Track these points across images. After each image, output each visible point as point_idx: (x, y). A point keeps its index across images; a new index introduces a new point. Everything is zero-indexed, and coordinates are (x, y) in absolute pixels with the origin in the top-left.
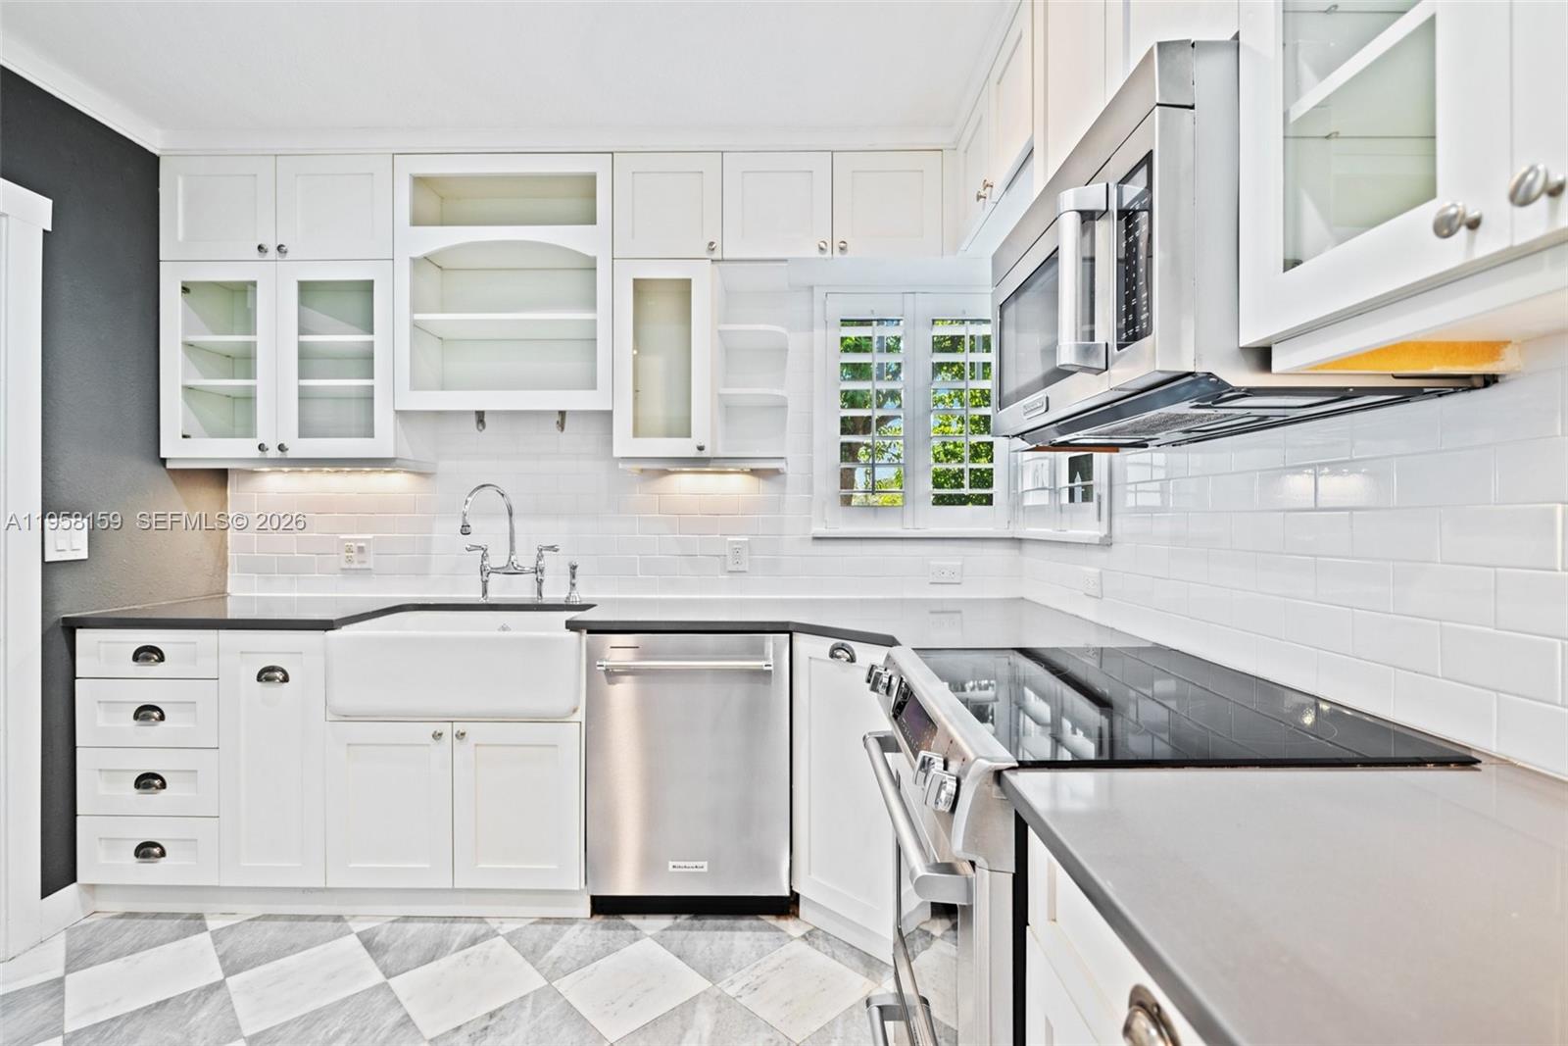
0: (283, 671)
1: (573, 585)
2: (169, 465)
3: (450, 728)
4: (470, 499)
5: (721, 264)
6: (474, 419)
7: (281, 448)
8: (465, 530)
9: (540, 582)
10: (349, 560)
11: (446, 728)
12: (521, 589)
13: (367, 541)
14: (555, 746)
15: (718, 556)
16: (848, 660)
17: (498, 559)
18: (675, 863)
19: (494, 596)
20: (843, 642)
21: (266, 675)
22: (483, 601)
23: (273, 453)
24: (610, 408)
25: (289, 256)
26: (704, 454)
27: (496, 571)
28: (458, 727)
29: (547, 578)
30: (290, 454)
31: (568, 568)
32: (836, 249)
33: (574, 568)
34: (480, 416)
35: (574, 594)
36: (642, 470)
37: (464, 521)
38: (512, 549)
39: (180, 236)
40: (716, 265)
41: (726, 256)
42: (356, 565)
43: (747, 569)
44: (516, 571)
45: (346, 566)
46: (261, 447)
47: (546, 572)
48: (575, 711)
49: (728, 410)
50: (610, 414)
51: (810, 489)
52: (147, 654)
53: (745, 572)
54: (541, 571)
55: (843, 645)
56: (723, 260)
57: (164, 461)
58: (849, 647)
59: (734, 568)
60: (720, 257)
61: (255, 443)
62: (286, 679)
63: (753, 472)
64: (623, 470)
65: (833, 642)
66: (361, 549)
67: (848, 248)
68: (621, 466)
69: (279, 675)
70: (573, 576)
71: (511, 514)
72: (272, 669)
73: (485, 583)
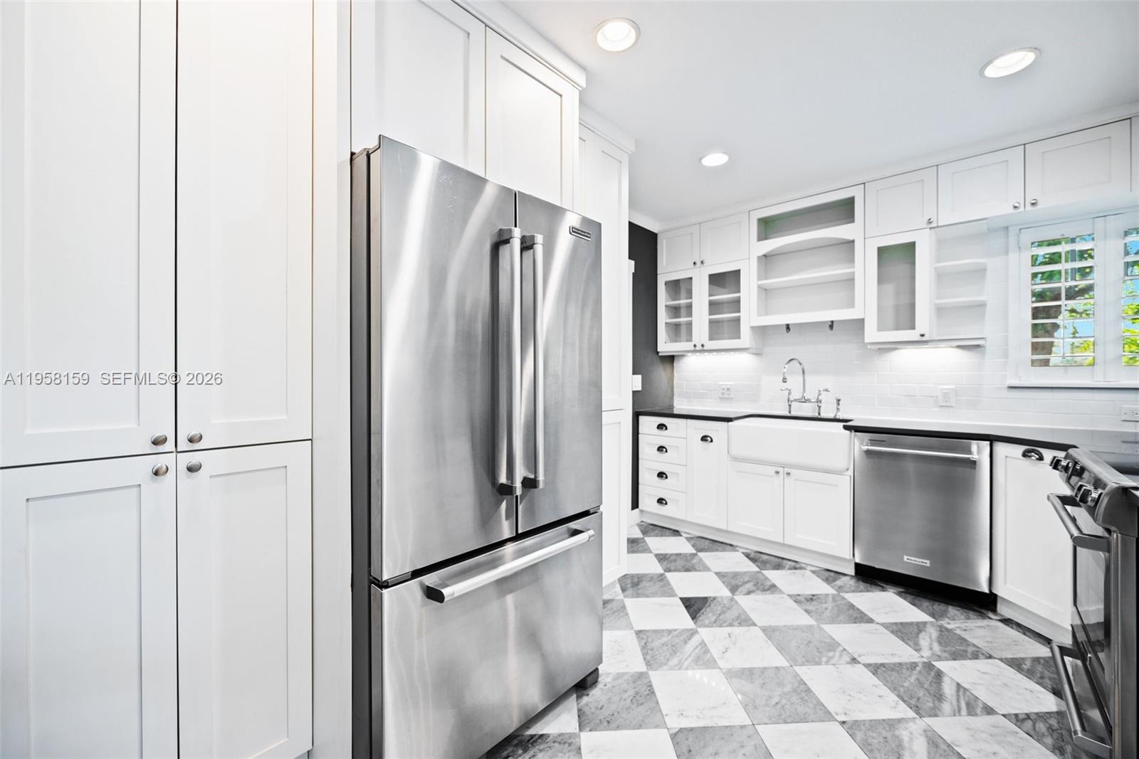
0: (711, 438)
1: (838, 409)
2: (660, 354)
3: (784, 470)
4: (786, 366)
5: (937, 229)
6: (785, 328)
7: (703, 346)
8: (784, 381)
9: (820, 407)
10: (723, 394)
11: (780, 470)
12: (808, 410)
13: (731, 385)
14: (836, 486)
15: (931, 397)
16: (1037, 459)
17: (796, 395)
18: (909, 557)
19: (794, 413)
20: (1032, 447)
21: (704, 439)
22: (789, 415)
23: (699, 347)
24: (863, 317)
25: (705, 265)
26: (924, 339)
27: (795, 400)
28: (787, 470)
29: (823, 405)
30: (705, 348)
31: (835, 401)
32: (1028, 204)
33: (839, 400)
34: (788, 327)
35: (839, 414)
36: (879, 349)
37: (784, 376)
38: (804, 390)
39: (664, 264)
40: (932, 230)
41: (940, 224)
42: (726, 396)
43: (953, 405)
44: (805, 401)
45: (721, 396)
46: (695, 346)
47: (823, 402)
48: (847, 470)
49: (940, 311)
50: (863, 319)
51: (1006, 356)
52: (661, 427)
53: (952, 407)
54: (820, 402)
55: (1033, 450)
56: (938, 227)
57: (658, 353)
58: (1038, 451)
59: (944, 404)
60: (936, 225)
61: (692, 344)
62: (712, 441)
63: (959, 347)
64: (870, 349)
65: (1024, 448)
66: (728, 389)
67: (1039, 203)
68: (869, 347)
69: (709, 438)
70: (838, 404)
71: (804, 373)
72: (707, 436)
73: (790, 406)
